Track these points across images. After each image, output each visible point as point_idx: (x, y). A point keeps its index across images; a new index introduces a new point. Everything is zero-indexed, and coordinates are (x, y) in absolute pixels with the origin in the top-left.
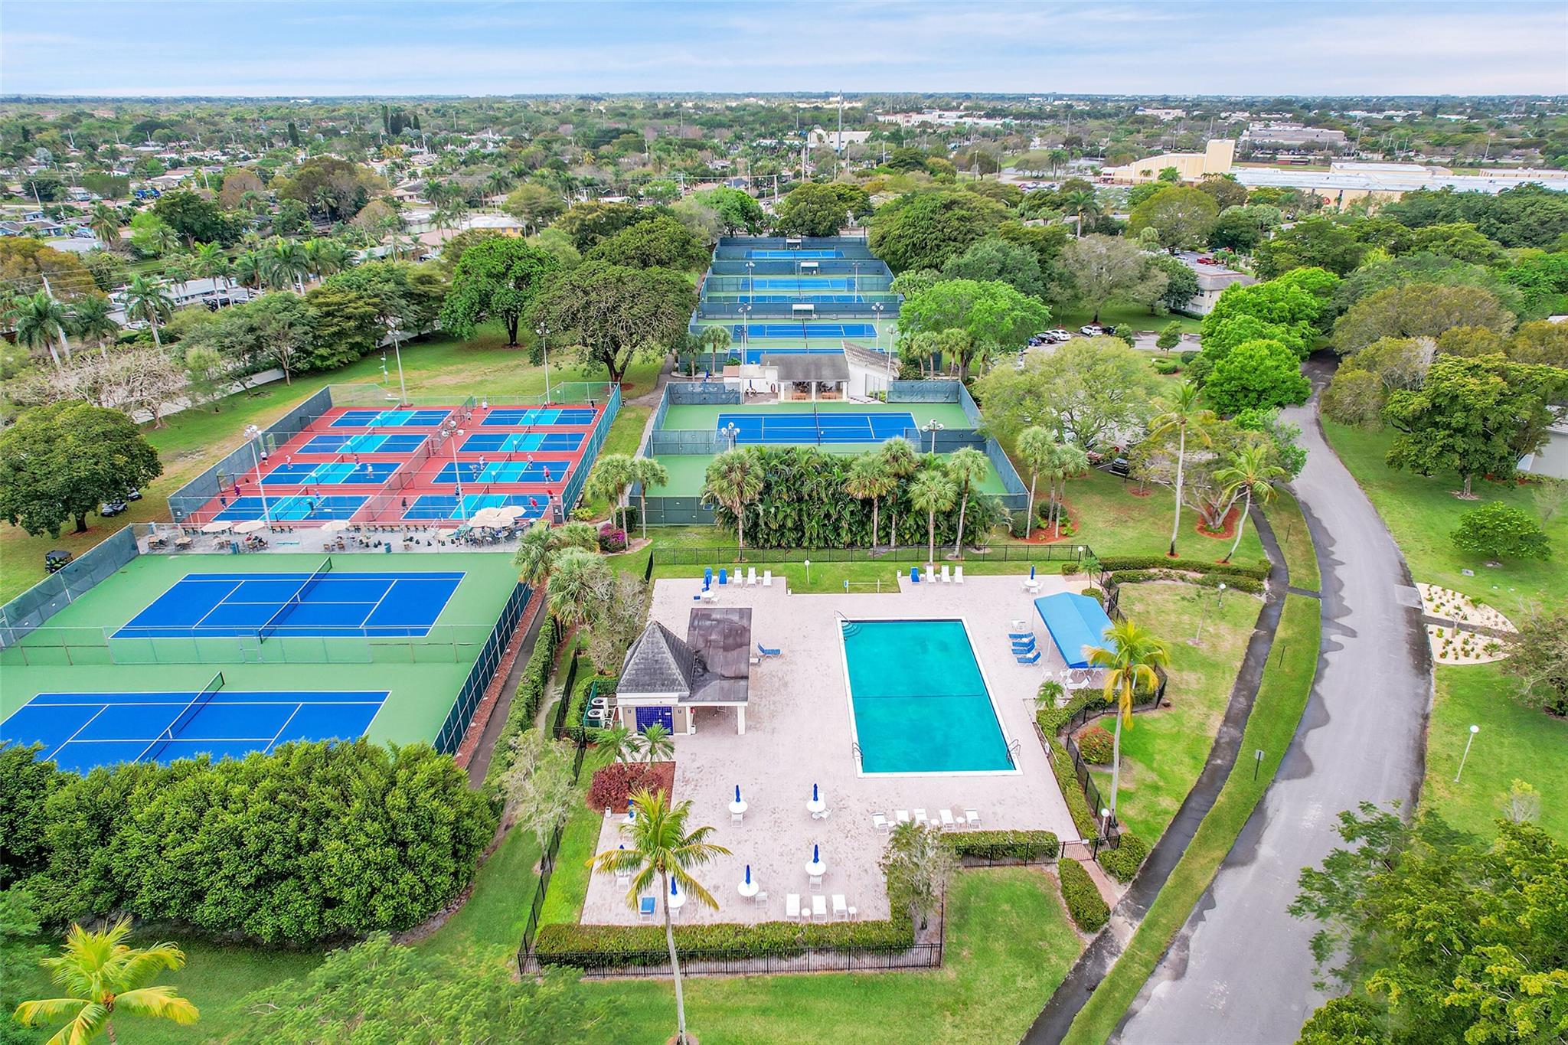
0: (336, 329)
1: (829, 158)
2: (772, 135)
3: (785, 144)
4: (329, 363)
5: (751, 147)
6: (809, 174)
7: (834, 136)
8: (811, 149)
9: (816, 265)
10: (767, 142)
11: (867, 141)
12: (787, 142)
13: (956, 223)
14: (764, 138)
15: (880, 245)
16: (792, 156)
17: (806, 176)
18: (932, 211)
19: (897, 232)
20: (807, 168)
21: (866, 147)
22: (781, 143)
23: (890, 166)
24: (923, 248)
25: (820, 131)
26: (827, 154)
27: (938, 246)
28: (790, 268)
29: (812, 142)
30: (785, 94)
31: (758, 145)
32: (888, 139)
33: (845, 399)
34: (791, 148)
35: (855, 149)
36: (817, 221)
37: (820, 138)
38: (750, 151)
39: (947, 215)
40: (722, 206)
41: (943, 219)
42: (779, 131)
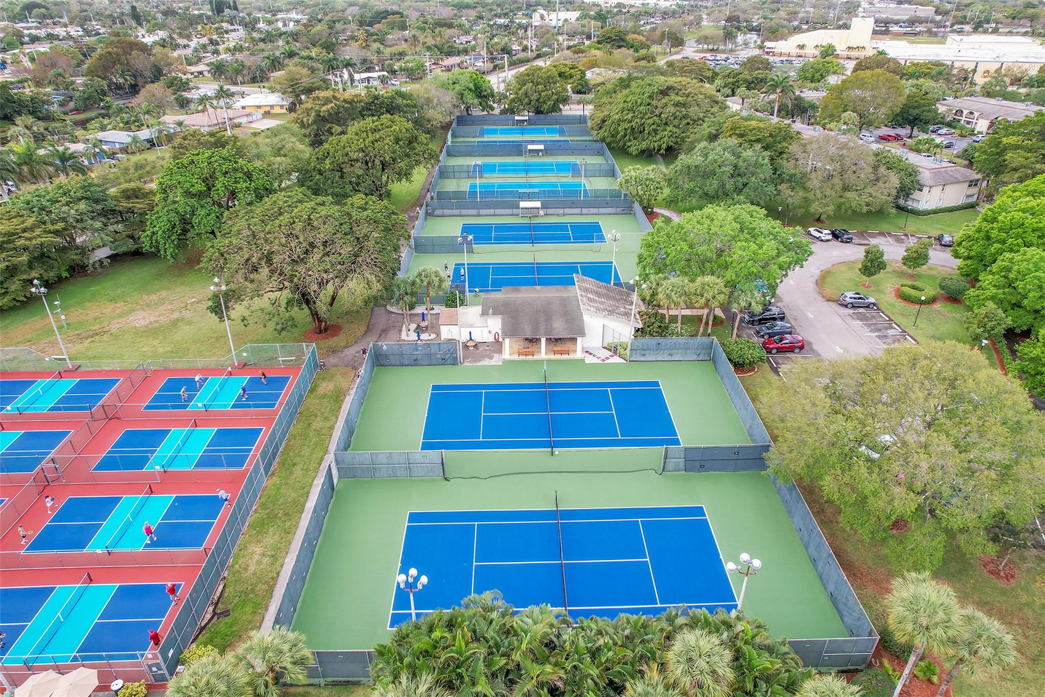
1: (549, 35)
2: (506, 15)
3: (514, 22)
5: (489, 25)
6: (534, 47)
7: (553, 16)
8: (535, 26)
9: (541, 146)
10: (501, 21)
11: (578, 19)
12: (517, 21)
13: (672, 109)
14: (500, 17)
15: (601, 128)
16: (521, 32)
17: (532, 51)
18: (650, 97)
19: (617, 117)
20: (532, 43)
21: (577, 25)
22: (512, 22)
23: (599, 42)
24: (641, 132)
25: (542, 11)
26: (548, 32)
27: (655, 131)
28: (517, 149)
29: (536, 20)
31: (495, 24)
32: (595, 18)
33: (579, 354)
34: (520, 26)
35: (569, 27)
36: (541, 100)
37: (542, 17)
38: (488, 28)
39: (664, 101)
40: (457, 87)
41: (660, 105)
42: (511, 11)
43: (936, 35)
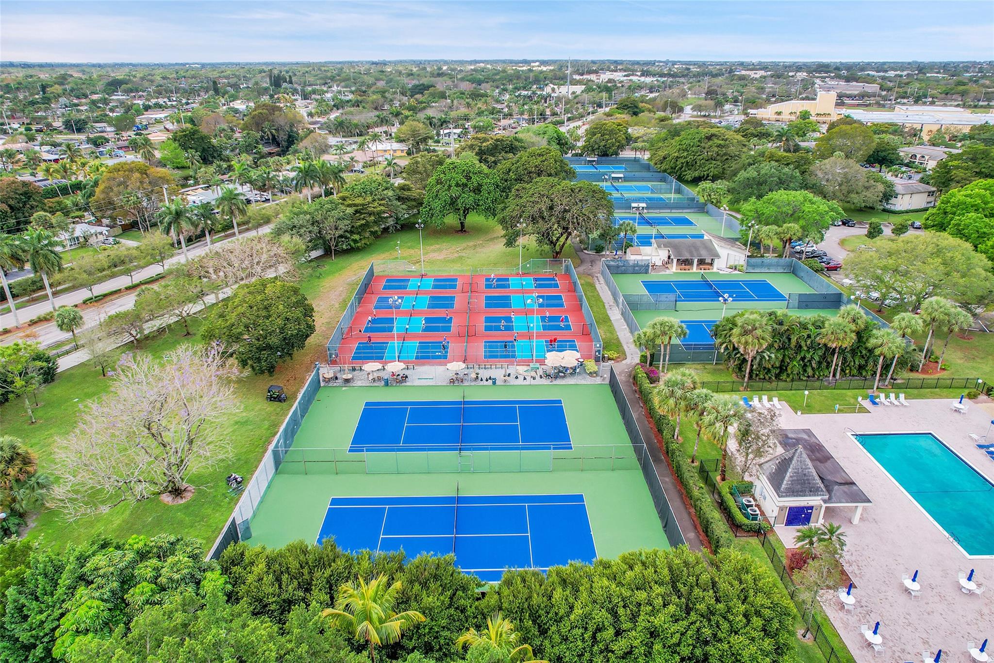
0: (363, 222)
2: (523, 88)
4: (359, 244)
7: (563, 89)
9: (622, 175)
10: (524, 93)
11: (586, 92)
15: (663, 163)
18: (699, 141)
19: (675, 155)
20: (557, 110)
21: (588, 96)
24: (693, 165)
25: (551, 85)
27: (704, 164)
30: (501, 61)
33: (715, 270)
36: (608, 146)
39: (709, 144)
41: (707, 146)
43: (884, 106)
